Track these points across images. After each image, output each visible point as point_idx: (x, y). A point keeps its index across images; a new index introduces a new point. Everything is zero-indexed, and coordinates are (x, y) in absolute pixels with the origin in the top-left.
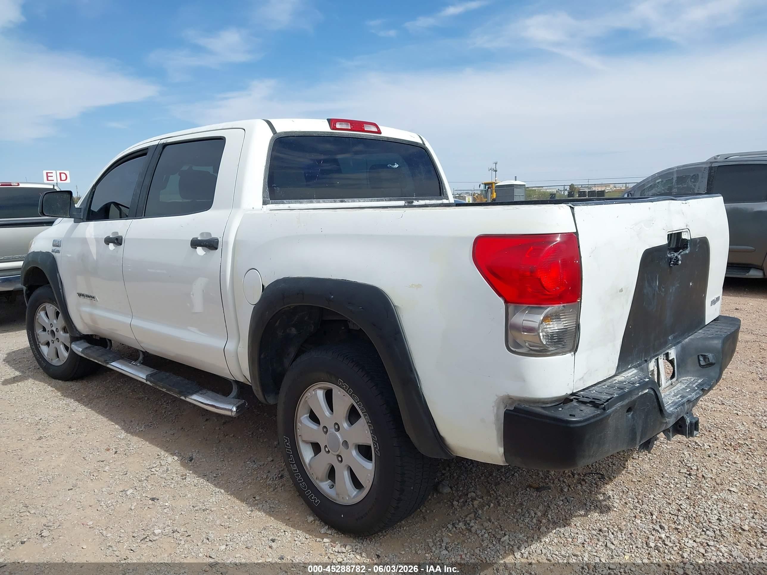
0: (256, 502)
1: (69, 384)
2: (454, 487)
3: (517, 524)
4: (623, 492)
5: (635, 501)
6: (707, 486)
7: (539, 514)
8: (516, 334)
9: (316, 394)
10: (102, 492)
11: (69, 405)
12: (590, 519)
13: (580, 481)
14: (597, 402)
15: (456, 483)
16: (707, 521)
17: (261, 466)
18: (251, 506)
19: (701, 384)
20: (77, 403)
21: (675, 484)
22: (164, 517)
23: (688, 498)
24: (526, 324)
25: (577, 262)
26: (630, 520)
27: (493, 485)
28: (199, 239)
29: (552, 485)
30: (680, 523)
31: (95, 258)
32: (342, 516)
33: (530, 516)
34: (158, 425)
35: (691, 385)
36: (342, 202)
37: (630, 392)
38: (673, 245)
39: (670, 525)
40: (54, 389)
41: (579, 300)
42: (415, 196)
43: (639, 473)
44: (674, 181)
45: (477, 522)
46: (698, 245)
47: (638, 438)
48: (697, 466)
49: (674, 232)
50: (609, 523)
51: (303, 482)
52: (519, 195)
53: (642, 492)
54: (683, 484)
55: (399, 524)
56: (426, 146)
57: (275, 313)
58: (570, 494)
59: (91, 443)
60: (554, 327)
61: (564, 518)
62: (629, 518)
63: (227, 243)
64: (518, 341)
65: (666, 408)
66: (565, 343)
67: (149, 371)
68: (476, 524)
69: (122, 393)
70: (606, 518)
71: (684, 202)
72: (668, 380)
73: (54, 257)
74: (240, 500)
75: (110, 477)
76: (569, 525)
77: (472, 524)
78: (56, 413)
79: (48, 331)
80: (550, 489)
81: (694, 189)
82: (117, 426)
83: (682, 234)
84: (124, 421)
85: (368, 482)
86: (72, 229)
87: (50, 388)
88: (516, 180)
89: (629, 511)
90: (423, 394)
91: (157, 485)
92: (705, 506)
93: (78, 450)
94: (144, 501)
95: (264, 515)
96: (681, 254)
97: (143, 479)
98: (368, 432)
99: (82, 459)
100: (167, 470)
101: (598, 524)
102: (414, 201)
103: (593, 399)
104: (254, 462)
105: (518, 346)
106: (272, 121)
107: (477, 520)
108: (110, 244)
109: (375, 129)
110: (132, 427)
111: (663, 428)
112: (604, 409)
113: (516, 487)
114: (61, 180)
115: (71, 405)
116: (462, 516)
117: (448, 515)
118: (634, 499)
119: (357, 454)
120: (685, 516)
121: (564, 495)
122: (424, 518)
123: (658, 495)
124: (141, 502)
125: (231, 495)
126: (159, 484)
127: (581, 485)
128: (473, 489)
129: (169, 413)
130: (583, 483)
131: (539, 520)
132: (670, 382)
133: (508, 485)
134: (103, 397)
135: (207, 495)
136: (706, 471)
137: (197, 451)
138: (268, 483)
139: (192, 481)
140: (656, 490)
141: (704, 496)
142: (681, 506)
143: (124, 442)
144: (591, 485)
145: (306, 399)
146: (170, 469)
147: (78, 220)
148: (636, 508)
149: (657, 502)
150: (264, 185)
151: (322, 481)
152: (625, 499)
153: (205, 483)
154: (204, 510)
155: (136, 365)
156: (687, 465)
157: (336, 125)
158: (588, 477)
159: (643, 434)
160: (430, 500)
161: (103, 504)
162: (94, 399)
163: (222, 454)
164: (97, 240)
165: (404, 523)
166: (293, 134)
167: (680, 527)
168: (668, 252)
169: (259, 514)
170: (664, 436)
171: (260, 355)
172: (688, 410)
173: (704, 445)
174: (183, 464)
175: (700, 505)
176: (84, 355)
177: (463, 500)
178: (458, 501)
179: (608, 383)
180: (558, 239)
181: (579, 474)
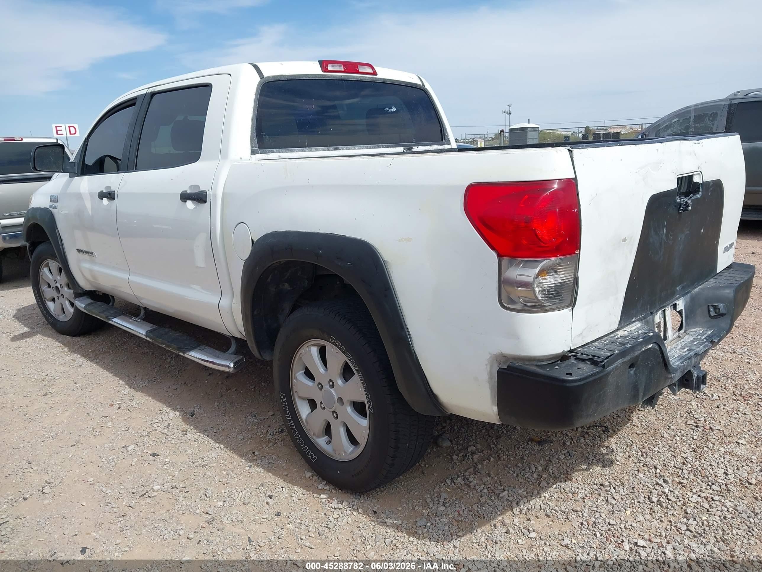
0: (256, 457)
1: (76, 339)
2: (455, 440)
3: (517, 479)
4: (627, 445)
5: (639, 454)
6: (714, 438)
7: (540, 468)
8: (510, 289)
9: (310, 351)
10: (103, 448)
11: (75, 361)
12: (592, 473)
13: (584, 434)
14: (596, 359)
15: (457, 436)
16: (713, 475)
17: (261, 420)
18: (250, 462)
19: (710, 336)
20: (83, 359)
21: (681, 436)
22: (163, 474)
23: (694, 451)
24: (520, 278)
25: (576, 210)
26: (632, 474)
27: (493, 439)
28: (188, 192)
29: (554, 439)
30: (684, 477)
31: (90, 213)
32: (339, 472)
33: (531, 471)
34: (162, 380)
35: (699, 337)
36: (336, 149)
37: (633, 348)
38: (684, 189)
39: (674, 479)
40: (61, 344)
41: (577, 252)
42: (414, 141)
43: (644, 425)
44: (691, 120)
45: (476, 477)
46: (711, 189)
47: (641, 395)
48: (705, 418)
49: (684, 175)
50: (611, 477)
51: (300, 438)
52: (532, 138)
53: (646, 445)
54: (690, 436)
55: (397, 479)
56: (426, 87)
57: (265, 268)
58: (573, 448)
59: (95, 399)
60: (550, 281)
61: (565, 472)
62: (632, 472)
63: (215, 196)
64: (512, 297)
65: (671, 363)
66: (562, 298)
67: (149, 327)
68: (475, 479)
69: (127, 348)
70: (608, 472)
71: (697, 142)
72: (676, 332)
73: (52, 213)
74: (239, 456)
75: (113, 432)
76: (570, 479)
77: (470, 479)
78: (62, 368)
79: (53, 287)
80: (552, 443)
81: (712, 128)
82: (121, 382)
83: (694, 176)
84: (128, 376)
85: (363, 438)
86: (68, 184)
87: (57, 344)
88: (529, 123)
89: (632, 465)
90: (415, 352)
91: (158, 440)
92: (711, 459)
93: (82, 405)
94: (144, 457)
95: (262, 471)
96: (691, 199)
97: (144, 434)
98: (362, 389)
99: (86, 414)
100: (169, 425)
101: (600, 479)
102: (413, 147)
103: (592, 356)
104: (255, 416)
105: (513, 302)
106: (259, 65)
107: (477, 475)
108: (104, 199)
109: (370, 70)
110: (136, 382)
111: (668, 384)
112: (604, 366)
113: (517, 441)
114: (70, 134)
115: (77, 360)
116: (461, 471)
117: (447, 469)
118: (638, 453)
119: (352, 411)
120: (690, 470)
121: (566, 448)
122: (423, 473)
123: (663, 448)
124: (142, 458)
125: (230, 450)
126: (160, 439)
127: (584, 438)
128: (473, 442)
129: (173, 368)
130: (586, 436)
131: (539, 475)
132: (677, 334)
133: (510, 439)
134: (109, 352)
135: (207, 451)
136: (714, 422)
137: (198, 406)
138: (268, 437)
139: (192, 437)
140: (661, 443)
141: (711, 449)
142: (687, 459)
143: (127, 397)
144: (594, 438)
145: (301, 356)
146: (171, 424)
147: (73, 175)
148: (639, 461)
149: (662, 455)
150: (251, 133)
151: (319, 437)
152: (629, 452)
153: (205, 438)
154: (203, 466)
155: (137, 321)
156: (694, 416)
157: (327, 66)
158: (592, 430)
159: (646, 390)
160: (430, 453)
161: (105, 460)
162: (100, 354)
163: (224, 409)
164: (91, 195)
165: (402, 478)
166: (282, 78)
167: (684, 481)
168: (678, 197)
169: (257, 470)
170: (669, 391)
171: (253, 312)
172: (695, 363)
173: (713, 396)
174: (184, 420)
175: (706, 458)
176: (87, 311)
177: (462, 454)
178: (457, 455)
179: (609, 338)
180: (556, 186)
181: (582, 427)
